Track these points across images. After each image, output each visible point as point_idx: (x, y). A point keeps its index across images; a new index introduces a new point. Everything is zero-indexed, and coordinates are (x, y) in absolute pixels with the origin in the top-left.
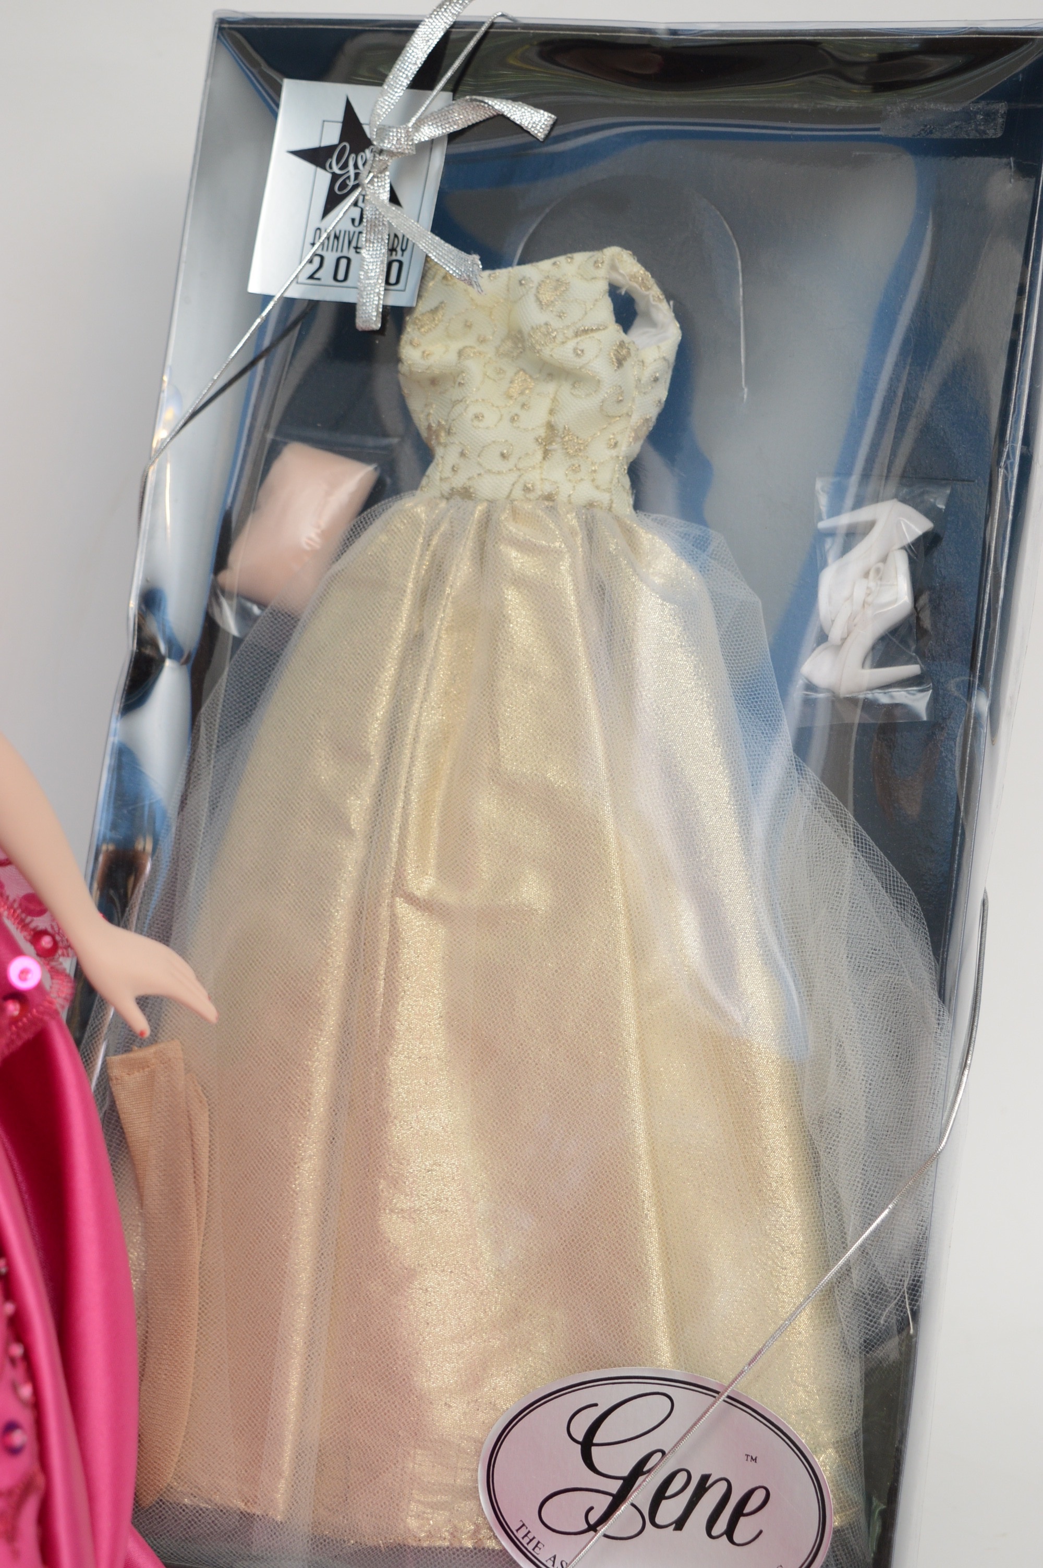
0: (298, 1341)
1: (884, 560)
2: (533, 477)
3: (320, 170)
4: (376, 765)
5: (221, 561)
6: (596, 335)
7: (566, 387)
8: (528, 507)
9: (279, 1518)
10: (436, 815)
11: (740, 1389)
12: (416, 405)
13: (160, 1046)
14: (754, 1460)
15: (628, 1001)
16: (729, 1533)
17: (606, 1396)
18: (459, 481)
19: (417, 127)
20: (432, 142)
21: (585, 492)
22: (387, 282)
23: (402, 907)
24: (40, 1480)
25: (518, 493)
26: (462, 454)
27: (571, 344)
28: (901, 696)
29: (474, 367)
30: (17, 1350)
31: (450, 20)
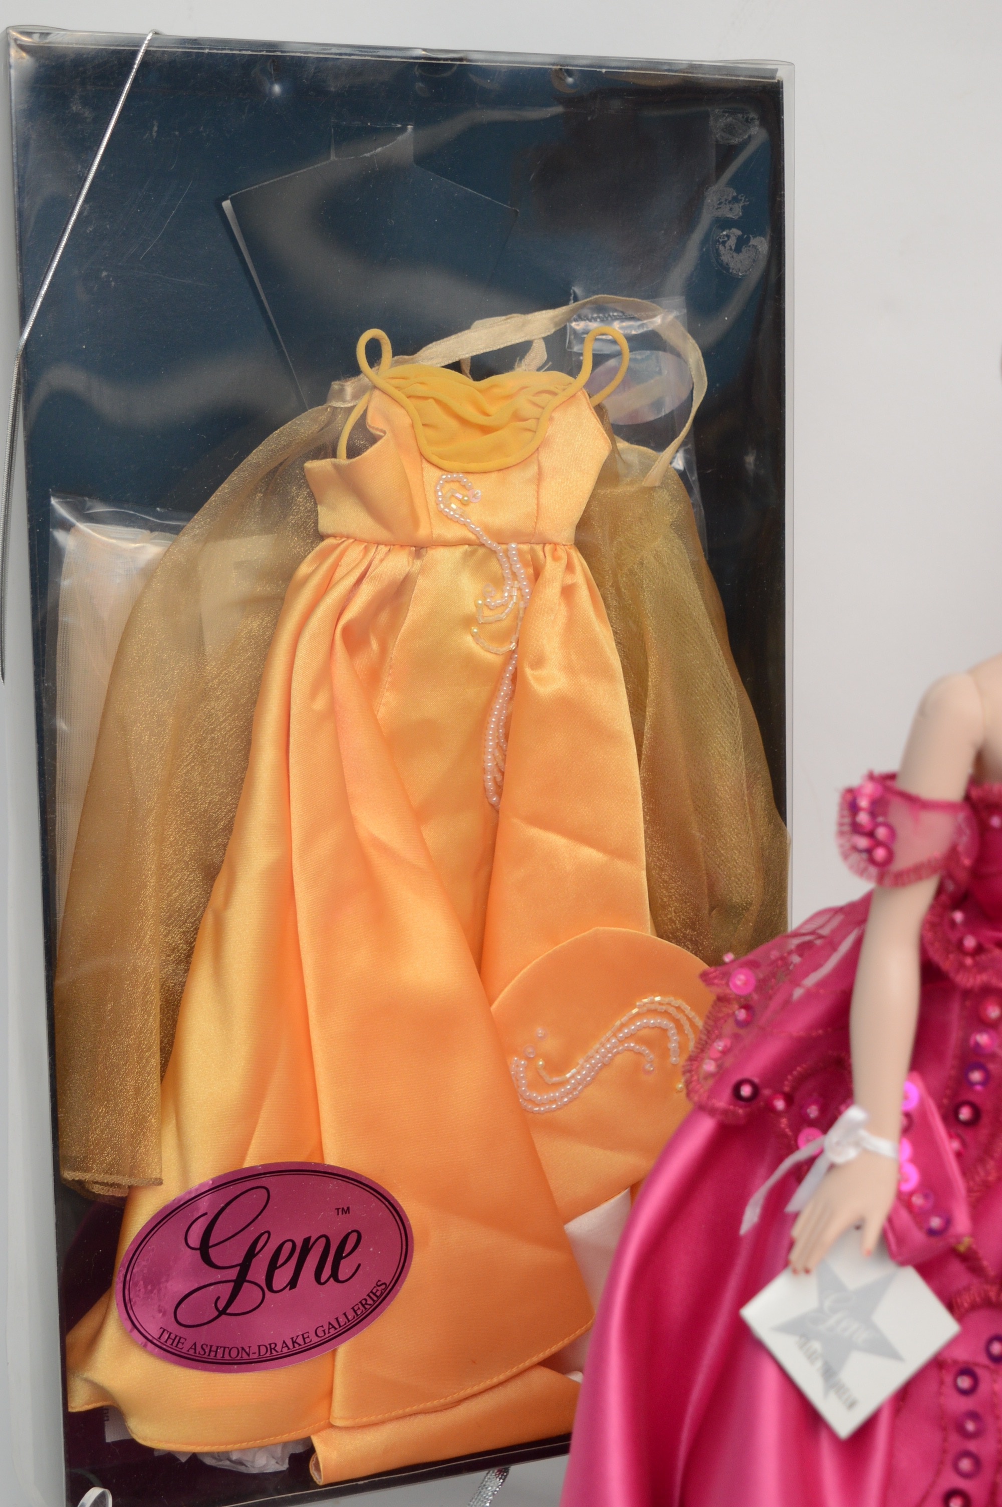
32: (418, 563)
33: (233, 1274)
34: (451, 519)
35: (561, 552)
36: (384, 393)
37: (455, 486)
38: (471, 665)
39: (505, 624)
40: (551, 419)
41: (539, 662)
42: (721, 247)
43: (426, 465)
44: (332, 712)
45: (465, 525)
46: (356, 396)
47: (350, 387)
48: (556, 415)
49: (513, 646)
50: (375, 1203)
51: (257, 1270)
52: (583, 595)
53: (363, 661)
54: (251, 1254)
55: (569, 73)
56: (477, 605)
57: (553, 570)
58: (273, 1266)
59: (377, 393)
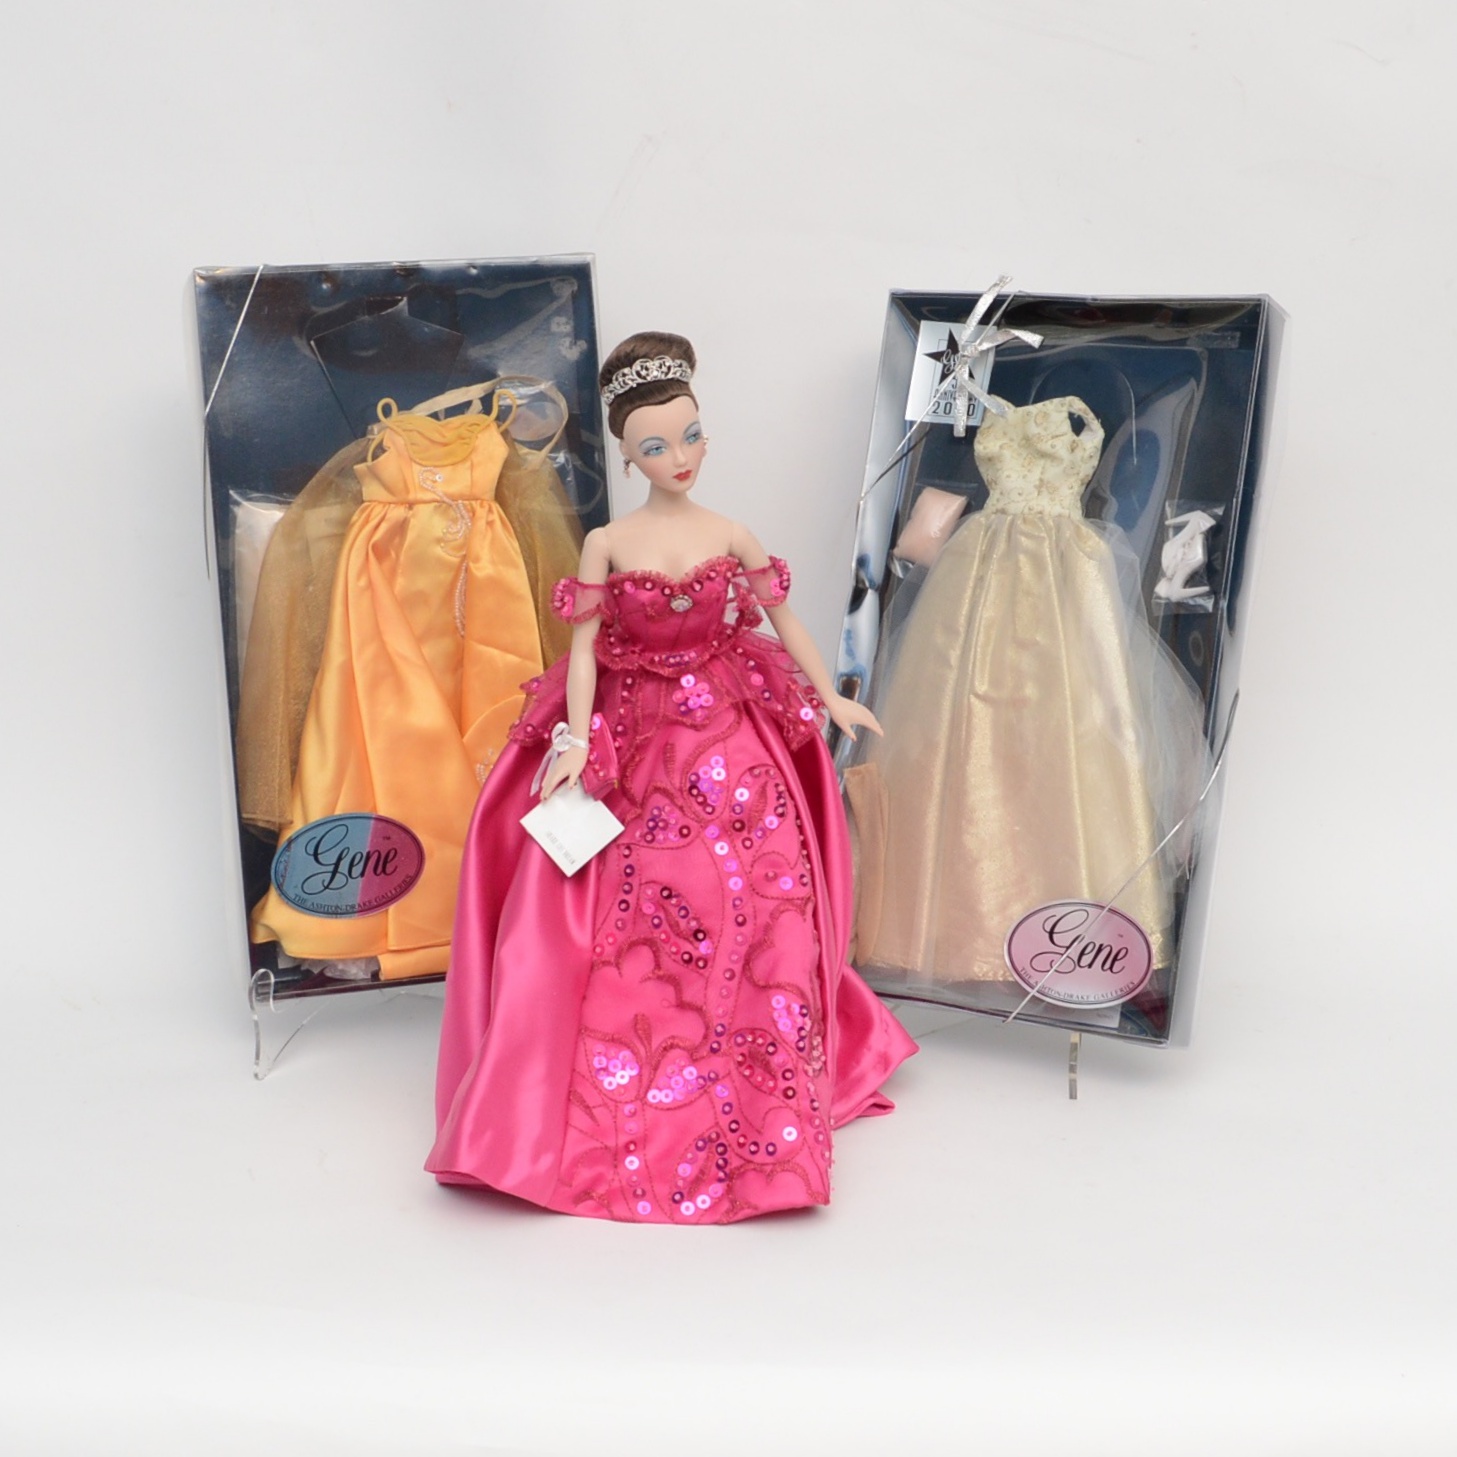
0: (927, 893)
1: (1192, 538)
2: (1033, 504)
3: (938, 363)
4: (962, 636)
5: (893, 543)
6: (1062, 438)
7: (1049, 463)
8: (1030, 517)
9: (919, 970)
10: (988, 659)
11: (1117, 905)
12: (982, 470)
13: (867, 765)
14: (1121, 936)
15: (1072, 739)
16: (1111, 968)
17: (1059, 912)
18: (1000, 506)
19: (980, 344)
20: (988, 350)
21: (1057, 510)
22: (968, 414)
23: (973, 699)
24: (813, 898)
25: (1026, 511)
26: (1001, 493)
27: (1050, 442)
28: (1200, 601)
29: (1007, 453)
30: (805, 852)
31: (995, 295)
32: (411, 512)
33: (331, 868)
34: (427, 490)
35: (485, 504)
36: (392, 429)
37: (428, 473)
38: (441, 563)
39: (460, 541)
40: (477, 437)
41: (477, 560)
42: (561, 348)
43: (413, 464)
44: (370, 585)
45: (434, 492)
46: (379, 432)
47: (376, 428)
48: (479, 435)
49: (464, 553)
50: (403, 835)
51: (344, 867)
52: (498, 523)
53: (387, 564)
54: (340, 859)
55: (475, 267)
56: (444, 533)
57: (481, 512)
58: (351, 865)
59: (388, 431)
